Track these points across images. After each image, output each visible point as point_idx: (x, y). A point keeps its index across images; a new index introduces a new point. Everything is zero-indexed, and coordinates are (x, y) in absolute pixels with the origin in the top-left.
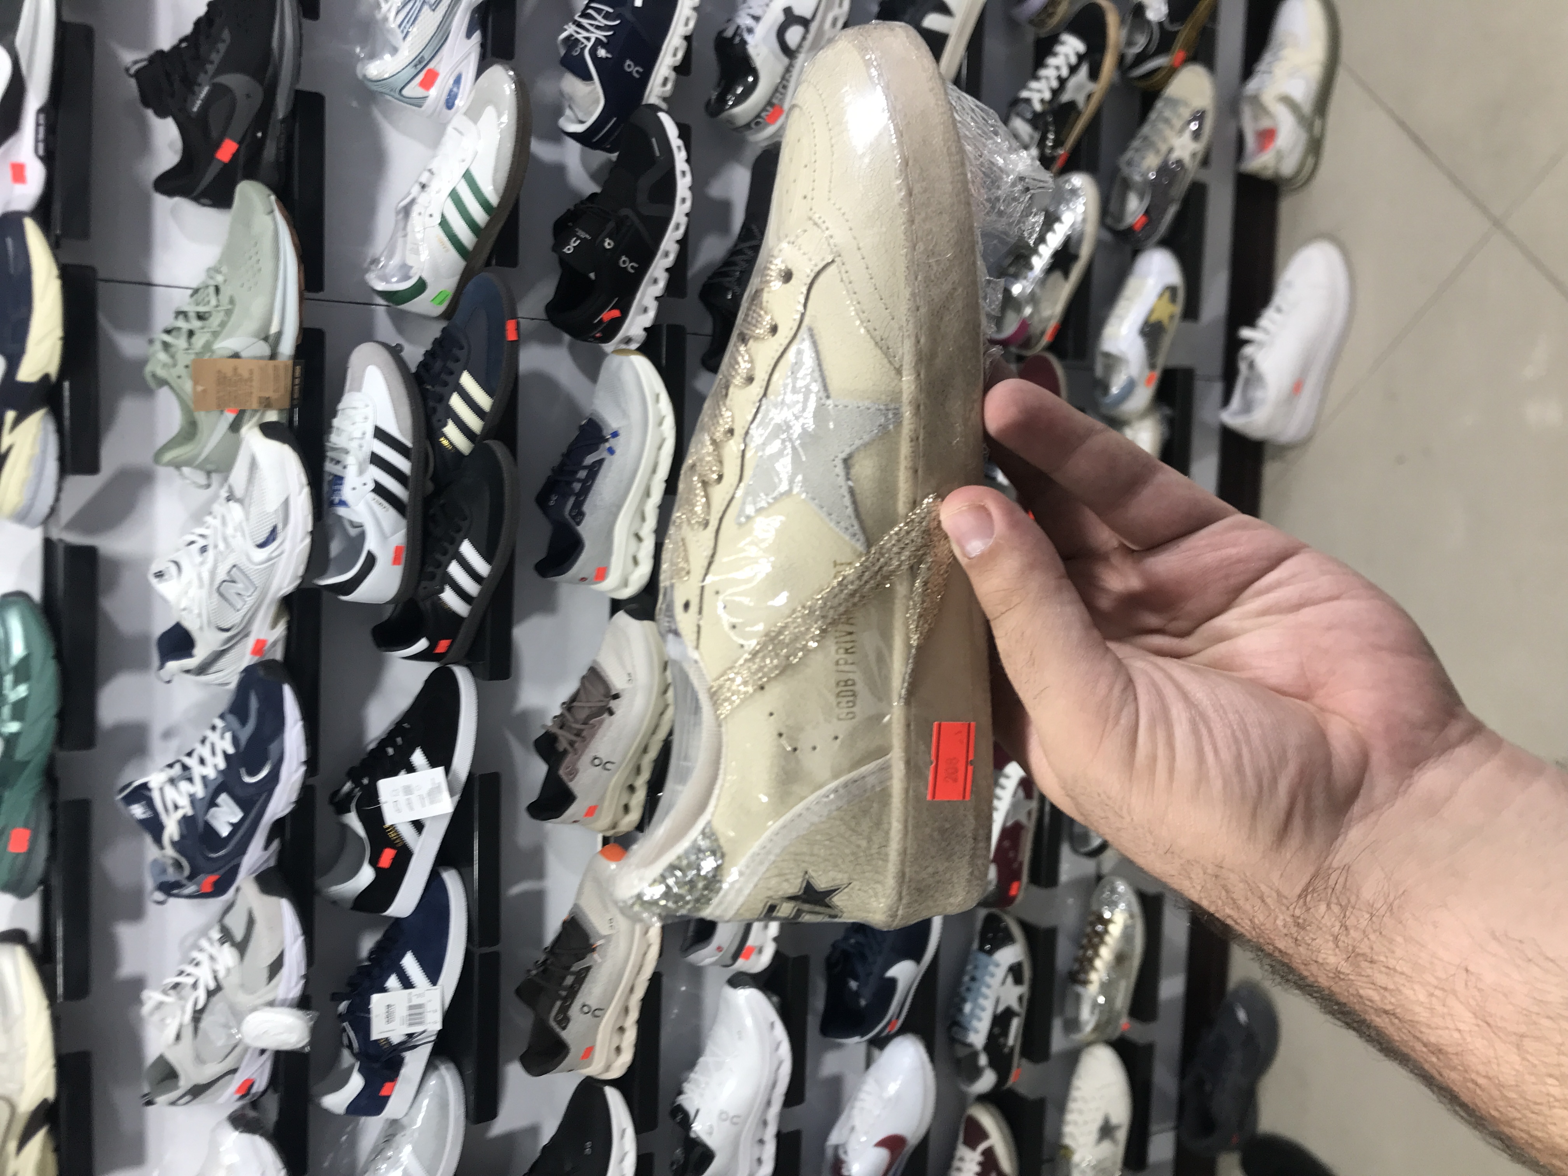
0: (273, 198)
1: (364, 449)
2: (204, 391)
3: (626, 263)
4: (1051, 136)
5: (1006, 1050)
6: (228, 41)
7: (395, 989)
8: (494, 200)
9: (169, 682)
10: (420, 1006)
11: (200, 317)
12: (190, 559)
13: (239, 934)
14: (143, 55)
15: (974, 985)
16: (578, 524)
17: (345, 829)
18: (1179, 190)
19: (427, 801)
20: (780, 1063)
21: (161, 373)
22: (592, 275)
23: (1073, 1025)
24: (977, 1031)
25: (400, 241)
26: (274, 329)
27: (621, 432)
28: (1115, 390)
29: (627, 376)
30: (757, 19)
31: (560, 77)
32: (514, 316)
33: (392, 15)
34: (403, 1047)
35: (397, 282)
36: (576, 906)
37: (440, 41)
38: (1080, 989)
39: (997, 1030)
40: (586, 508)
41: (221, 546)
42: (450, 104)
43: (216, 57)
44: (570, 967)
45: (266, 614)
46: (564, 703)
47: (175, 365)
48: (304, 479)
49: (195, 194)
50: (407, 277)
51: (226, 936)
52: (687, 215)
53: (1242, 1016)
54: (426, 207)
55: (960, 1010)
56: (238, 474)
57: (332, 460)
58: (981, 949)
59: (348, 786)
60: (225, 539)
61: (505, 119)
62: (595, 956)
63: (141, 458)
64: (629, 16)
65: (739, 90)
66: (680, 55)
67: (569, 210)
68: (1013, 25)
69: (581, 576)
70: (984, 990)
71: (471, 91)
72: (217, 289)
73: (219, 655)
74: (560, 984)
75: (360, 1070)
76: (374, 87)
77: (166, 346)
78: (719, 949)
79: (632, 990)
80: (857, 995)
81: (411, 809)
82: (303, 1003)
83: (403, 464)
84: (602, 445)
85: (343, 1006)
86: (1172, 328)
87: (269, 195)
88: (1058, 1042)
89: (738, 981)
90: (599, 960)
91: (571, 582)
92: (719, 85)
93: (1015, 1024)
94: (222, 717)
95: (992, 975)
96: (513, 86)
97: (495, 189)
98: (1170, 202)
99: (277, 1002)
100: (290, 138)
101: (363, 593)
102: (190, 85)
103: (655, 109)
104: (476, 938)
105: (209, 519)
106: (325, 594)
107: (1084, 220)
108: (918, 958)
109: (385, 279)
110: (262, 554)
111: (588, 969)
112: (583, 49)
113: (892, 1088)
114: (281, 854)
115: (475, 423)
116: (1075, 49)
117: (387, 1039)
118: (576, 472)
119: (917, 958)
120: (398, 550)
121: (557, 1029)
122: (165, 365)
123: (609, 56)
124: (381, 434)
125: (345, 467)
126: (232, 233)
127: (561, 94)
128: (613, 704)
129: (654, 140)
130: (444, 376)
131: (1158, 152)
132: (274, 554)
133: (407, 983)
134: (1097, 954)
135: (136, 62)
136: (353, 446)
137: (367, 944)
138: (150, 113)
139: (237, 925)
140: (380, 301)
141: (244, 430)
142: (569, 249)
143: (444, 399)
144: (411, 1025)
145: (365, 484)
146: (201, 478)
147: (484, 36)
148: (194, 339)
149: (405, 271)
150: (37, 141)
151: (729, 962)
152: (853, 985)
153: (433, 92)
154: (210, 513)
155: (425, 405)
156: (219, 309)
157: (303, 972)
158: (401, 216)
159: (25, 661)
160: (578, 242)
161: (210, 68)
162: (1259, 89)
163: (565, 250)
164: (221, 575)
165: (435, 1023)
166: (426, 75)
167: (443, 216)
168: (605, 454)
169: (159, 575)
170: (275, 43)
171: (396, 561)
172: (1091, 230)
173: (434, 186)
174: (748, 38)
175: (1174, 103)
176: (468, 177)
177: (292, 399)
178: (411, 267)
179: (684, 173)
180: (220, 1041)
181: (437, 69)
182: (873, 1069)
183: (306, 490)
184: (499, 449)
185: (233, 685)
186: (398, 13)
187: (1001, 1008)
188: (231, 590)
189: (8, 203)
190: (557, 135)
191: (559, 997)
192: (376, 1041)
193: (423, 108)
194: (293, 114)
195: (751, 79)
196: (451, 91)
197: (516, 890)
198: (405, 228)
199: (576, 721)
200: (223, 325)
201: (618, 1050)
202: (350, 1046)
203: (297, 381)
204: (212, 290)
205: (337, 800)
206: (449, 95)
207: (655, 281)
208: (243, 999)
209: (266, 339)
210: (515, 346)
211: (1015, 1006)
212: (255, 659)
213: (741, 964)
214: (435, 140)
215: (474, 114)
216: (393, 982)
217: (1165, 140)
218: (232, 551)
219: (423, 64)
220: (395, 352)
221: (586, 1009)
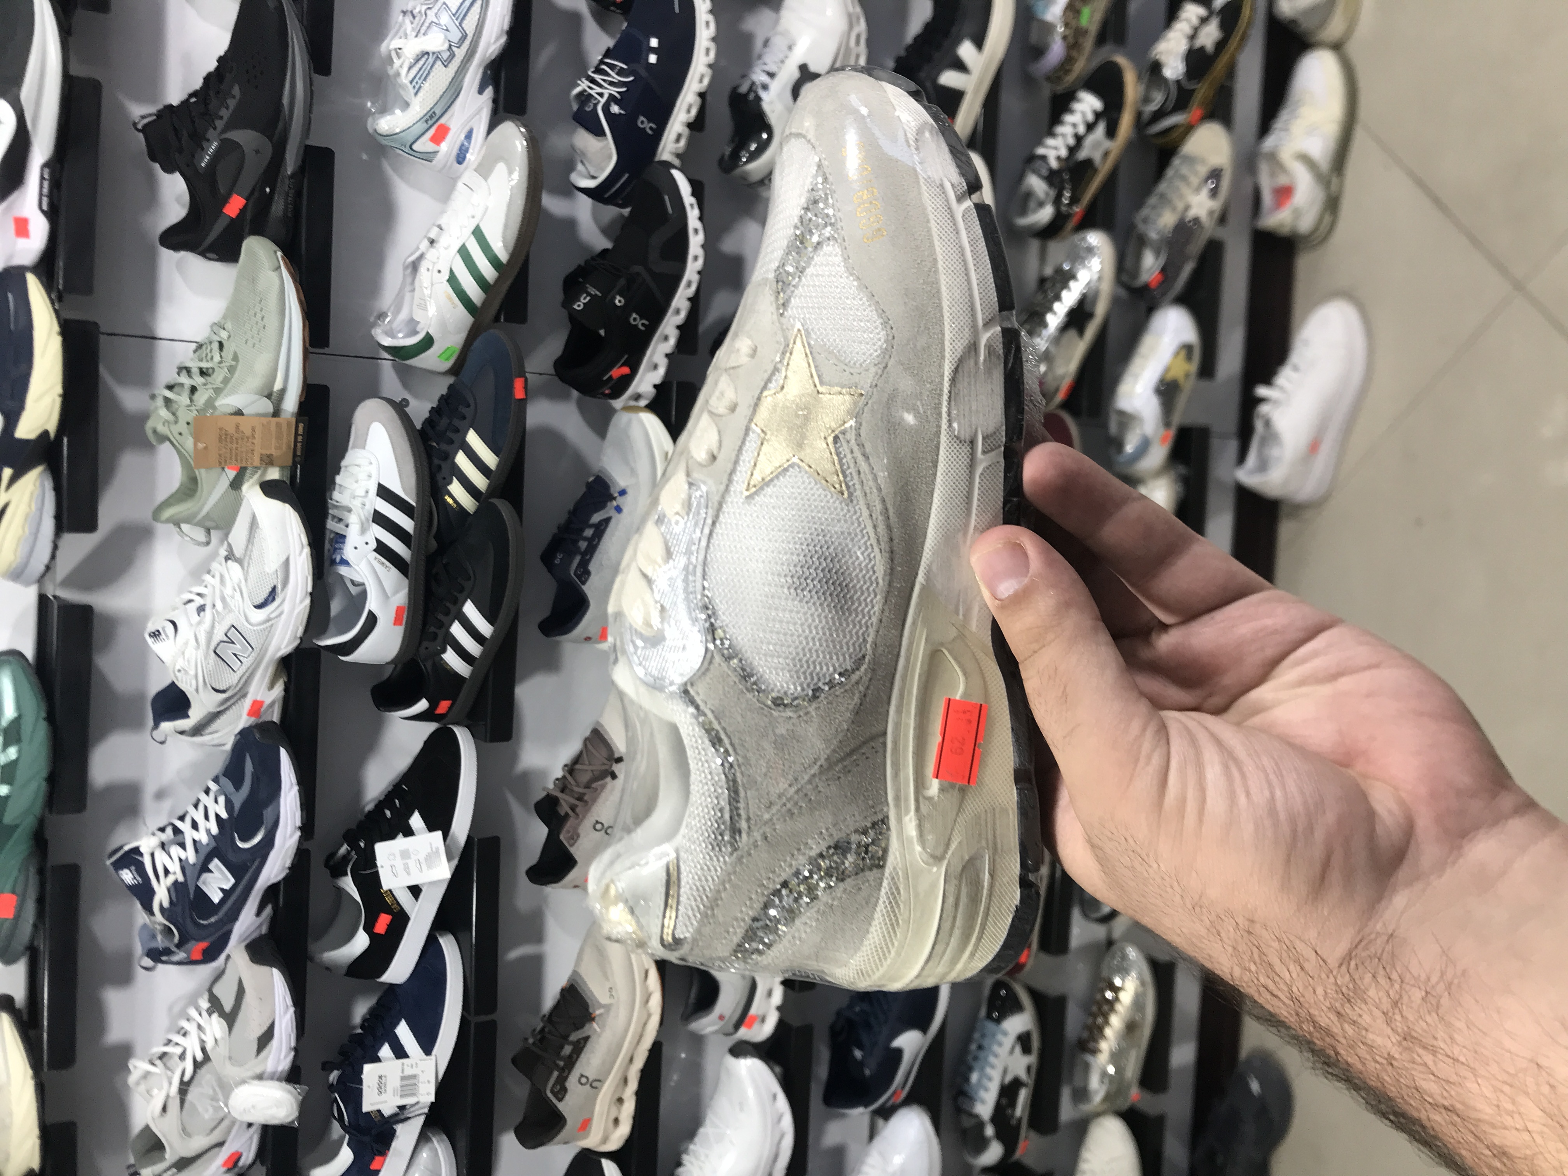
0: (279, 254)
1: (367, 507)
2: (206, 448)
3: (636, 320)
4: (1067, 194)
5: (1014, 1122)
6: (238, 96)
7: (388, 1059)
8: (503, 257)
9: (162, 743)
10: (414, 1077)
11: (203, 373)
12: (187, 619)
13: (228, 1005)
14: (152, 109)
15: (981, 1054)
16: (584, 583)
17: (341, 892)
18: (1196, 247)
19: (424, 866)
20: (782, 1136)
21: (162, 429)
22: (602, 332)
23: (1082, 1094)
24: (983, 1102)
25: (408, 296)
26: (278, 386)
27: (629, 491)
28: (1129, 448)
29: (636, 433)
30: (772, 75)
31: (573, 131)
32: (522, 374)
33: (403, 72)
34: (397, 1118)
35: (403, 338)
36: (575, 973)
37: (451, 97)
38: (1089, 1058)
39: (1004, 1101)
40: (592, 567)
41: (219, 606)
42: (461, 158)
43: (225, 113)
44: (569, 1036)
45: (263, 676)
46: (566, 766)
47: (176, 422)
48: (305, 540)
49: (201, 249)
50: (415, 333)
51: (215, 1005)
52: (699, 273)
53: (1255, 1086)
54: (434, 263)
55: (967, 1079)
56: (238, 534)
57: (334, 517)
58: (989, 1016)
59: (344, 849)
60: (223, 599)
61: (516, 176)
62: (595, 1025)
63: (140, 513)
64: (643, 73)
65: (753, 147)
66: (694, 112)
67: (579, 266)
68: (1029, 81)
69: (585, 636)
70: (992, 1059)
71: (481, 148)
72: (221, 345)
73: (213, 717)
74: (558, 1054)
75: (349, 1144)
76: (384, 142)
77: (168, 401)
78: (721, 1017)
79: (631, 1060)
80: (861, 1064)
81: (409, 874)
82: (293, 1076)
83: (406, 523)
84: (609, 504)
85: (334, 1076)
86: (1188, 386)
87: (275, 252)
88: (1067, 1111)
89: (739, 1050)
90: (598, 1030)
91: (575, 641)
92: (733, 141)
93: (1023, 1095)
94: (216, 780)
95: (1000, 1044)
96: (525, 143)
97: (505, 246)
98: (1185, 259)
99: (266, 1075)
100: (299, 194)
101: (364, 654)
102: (199, 140)
103: (668, 165)
104: (472, 1006)
105: (207, 578)
106: (323, 653)
107: (1100, 279)
108: (924, 1029)
109: (391, 334)
110: (260, 615)
111: (587, 1039)
112: (596, 105)
113: (898, 1160)
114: (274, 921)
115: (480, 481)
116: (1092, 106)
117: (379, 1111)
118: (582, 530)
119: (923, 1027)
120: (399, 610)
121: (555, 1101)
122: (166, 422)
123: (622, 112)
124: (384, 493)
125: (347, 526)
126: (237, 290)
127: (573, 148)
128: (616, 768)
129: (666, 197)
130: (450, 434)
131: (1174, 209)
132: (273, 616)
133: (400, 1053)
134: (1107, 1022)
135: (143, 117)
136: (355, 504)
137: (361, 1010)
138: (157, 166)
139: (226, 994)
140: (386, 355)
141: (245, 487)
142: (578, 306)
143: (449, 457)
144: (402, 1096)
145: (367, 543)
146: (201, 536)
147: (496, 91)
148: (196, 396)
149: (412, 327)
150: (41, 195)
151: (731, 1029)
152: (858, 1054)
153: (444, 147)
154: (209, 572)
155: (430, 463)
156: (221, 365)
157: (293, 1044)
158: (409, 270)
159: (16, 723)
160: (588, 298)
161: (219, 124)
162: (1277, 146)
163: (575, 307)
164: (219, 635)
165: (428, 1094)
166: (437, 130)
167: (451, 271)
168: (611, 512)
169: (156, 635)
170: (285, 101)
171: (397, 621)
172: (1106, 288)
173: (443, 242)
174: (763, 95)
175: (1191, 160)
176: (478, 234)
177: (295, 455)
178: (418, 323)
179: (696, 231)
180: (207, 1114)
181: (448, 124)
182: (877, 1141)
183: (307, 550)
184: (504, 508)
185: (229, 747)
186: (410, 68)
187: (1008, 1079)
188: (227, 651)
189: (11, 257)
190: (569, 190)
191: (557, 1067)
192: (368, 1113)
193: (434, 162)
194: (302, 169)
195: (765, 136)
196: (462, 145)
197: (514, 954)
198: (413, 283)
199: (578, 786)
200: (226, 381)
201: (616, 1121)
202: (341, 1119)
203: (300, 438)
204: (216, 346)
205: (331, 863)
206: (460, 149)
207: (666, 338)
208: (231, 1072)
209: (269, 396)
210: (522, 404)
211: (1023, 1076)
212: (252, 720)
213: (743, 1033)
214: (445, 195)
215: (484, 170)
216: (386, 1051)
217: (1181, 197)
218: (231, 611)
219: (434, 120)
220: (400, 408)
221: (584, 1080)
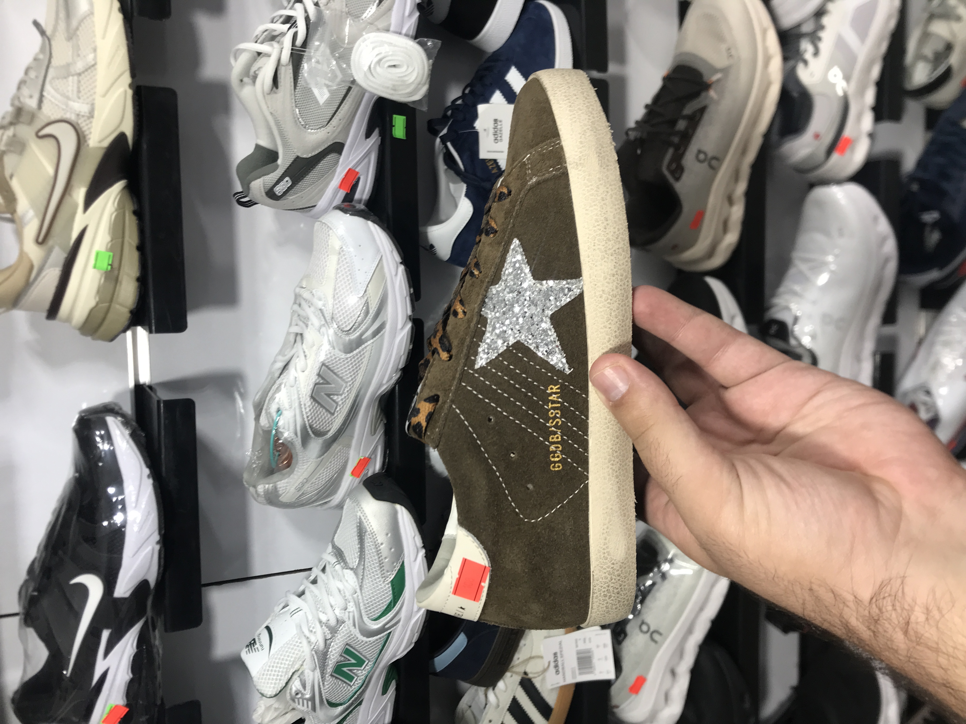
7: (502, 103)
62: (712, 93)
75: (467, 195)
78: (817, 136)
90: (716, 98)
111: (703, 110)
117: (495, 161)
121: (671, 179)
192: (484, 160)
216: (497, 95)
221: (702, 156)
